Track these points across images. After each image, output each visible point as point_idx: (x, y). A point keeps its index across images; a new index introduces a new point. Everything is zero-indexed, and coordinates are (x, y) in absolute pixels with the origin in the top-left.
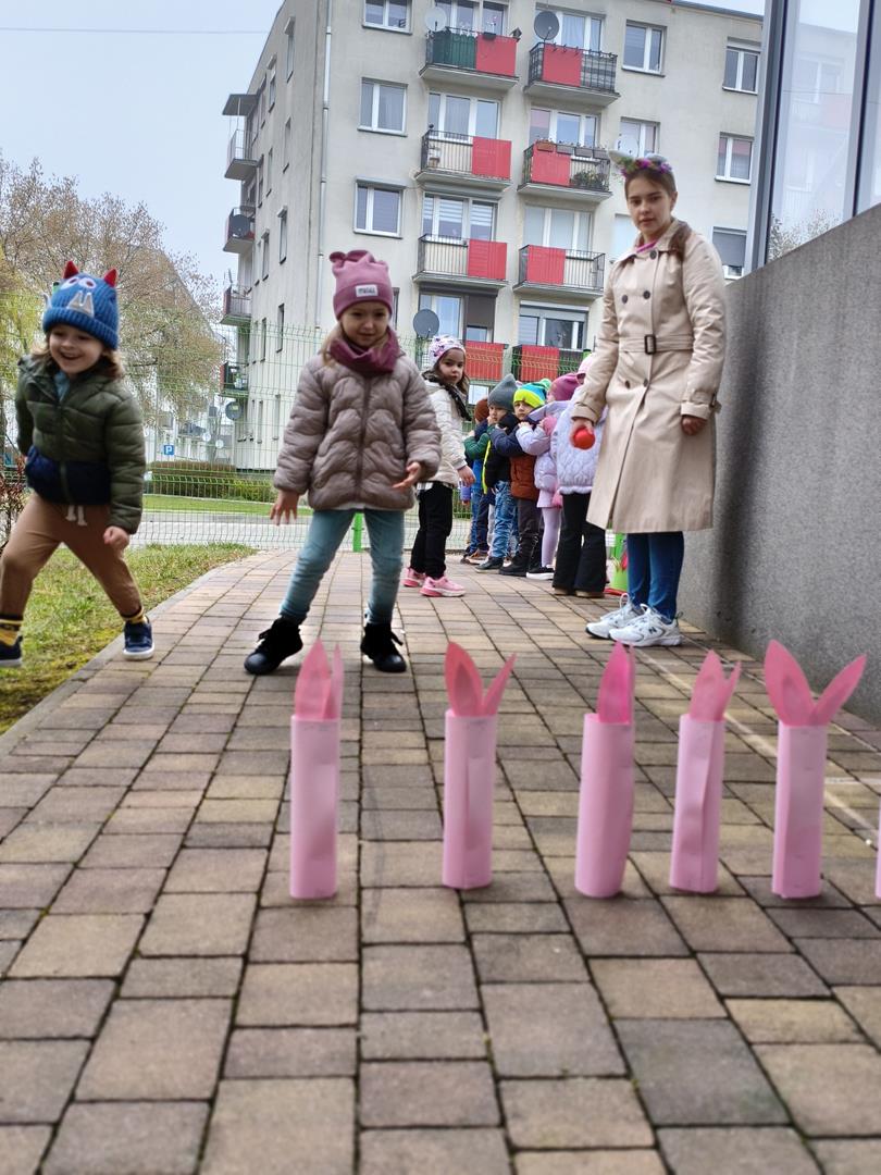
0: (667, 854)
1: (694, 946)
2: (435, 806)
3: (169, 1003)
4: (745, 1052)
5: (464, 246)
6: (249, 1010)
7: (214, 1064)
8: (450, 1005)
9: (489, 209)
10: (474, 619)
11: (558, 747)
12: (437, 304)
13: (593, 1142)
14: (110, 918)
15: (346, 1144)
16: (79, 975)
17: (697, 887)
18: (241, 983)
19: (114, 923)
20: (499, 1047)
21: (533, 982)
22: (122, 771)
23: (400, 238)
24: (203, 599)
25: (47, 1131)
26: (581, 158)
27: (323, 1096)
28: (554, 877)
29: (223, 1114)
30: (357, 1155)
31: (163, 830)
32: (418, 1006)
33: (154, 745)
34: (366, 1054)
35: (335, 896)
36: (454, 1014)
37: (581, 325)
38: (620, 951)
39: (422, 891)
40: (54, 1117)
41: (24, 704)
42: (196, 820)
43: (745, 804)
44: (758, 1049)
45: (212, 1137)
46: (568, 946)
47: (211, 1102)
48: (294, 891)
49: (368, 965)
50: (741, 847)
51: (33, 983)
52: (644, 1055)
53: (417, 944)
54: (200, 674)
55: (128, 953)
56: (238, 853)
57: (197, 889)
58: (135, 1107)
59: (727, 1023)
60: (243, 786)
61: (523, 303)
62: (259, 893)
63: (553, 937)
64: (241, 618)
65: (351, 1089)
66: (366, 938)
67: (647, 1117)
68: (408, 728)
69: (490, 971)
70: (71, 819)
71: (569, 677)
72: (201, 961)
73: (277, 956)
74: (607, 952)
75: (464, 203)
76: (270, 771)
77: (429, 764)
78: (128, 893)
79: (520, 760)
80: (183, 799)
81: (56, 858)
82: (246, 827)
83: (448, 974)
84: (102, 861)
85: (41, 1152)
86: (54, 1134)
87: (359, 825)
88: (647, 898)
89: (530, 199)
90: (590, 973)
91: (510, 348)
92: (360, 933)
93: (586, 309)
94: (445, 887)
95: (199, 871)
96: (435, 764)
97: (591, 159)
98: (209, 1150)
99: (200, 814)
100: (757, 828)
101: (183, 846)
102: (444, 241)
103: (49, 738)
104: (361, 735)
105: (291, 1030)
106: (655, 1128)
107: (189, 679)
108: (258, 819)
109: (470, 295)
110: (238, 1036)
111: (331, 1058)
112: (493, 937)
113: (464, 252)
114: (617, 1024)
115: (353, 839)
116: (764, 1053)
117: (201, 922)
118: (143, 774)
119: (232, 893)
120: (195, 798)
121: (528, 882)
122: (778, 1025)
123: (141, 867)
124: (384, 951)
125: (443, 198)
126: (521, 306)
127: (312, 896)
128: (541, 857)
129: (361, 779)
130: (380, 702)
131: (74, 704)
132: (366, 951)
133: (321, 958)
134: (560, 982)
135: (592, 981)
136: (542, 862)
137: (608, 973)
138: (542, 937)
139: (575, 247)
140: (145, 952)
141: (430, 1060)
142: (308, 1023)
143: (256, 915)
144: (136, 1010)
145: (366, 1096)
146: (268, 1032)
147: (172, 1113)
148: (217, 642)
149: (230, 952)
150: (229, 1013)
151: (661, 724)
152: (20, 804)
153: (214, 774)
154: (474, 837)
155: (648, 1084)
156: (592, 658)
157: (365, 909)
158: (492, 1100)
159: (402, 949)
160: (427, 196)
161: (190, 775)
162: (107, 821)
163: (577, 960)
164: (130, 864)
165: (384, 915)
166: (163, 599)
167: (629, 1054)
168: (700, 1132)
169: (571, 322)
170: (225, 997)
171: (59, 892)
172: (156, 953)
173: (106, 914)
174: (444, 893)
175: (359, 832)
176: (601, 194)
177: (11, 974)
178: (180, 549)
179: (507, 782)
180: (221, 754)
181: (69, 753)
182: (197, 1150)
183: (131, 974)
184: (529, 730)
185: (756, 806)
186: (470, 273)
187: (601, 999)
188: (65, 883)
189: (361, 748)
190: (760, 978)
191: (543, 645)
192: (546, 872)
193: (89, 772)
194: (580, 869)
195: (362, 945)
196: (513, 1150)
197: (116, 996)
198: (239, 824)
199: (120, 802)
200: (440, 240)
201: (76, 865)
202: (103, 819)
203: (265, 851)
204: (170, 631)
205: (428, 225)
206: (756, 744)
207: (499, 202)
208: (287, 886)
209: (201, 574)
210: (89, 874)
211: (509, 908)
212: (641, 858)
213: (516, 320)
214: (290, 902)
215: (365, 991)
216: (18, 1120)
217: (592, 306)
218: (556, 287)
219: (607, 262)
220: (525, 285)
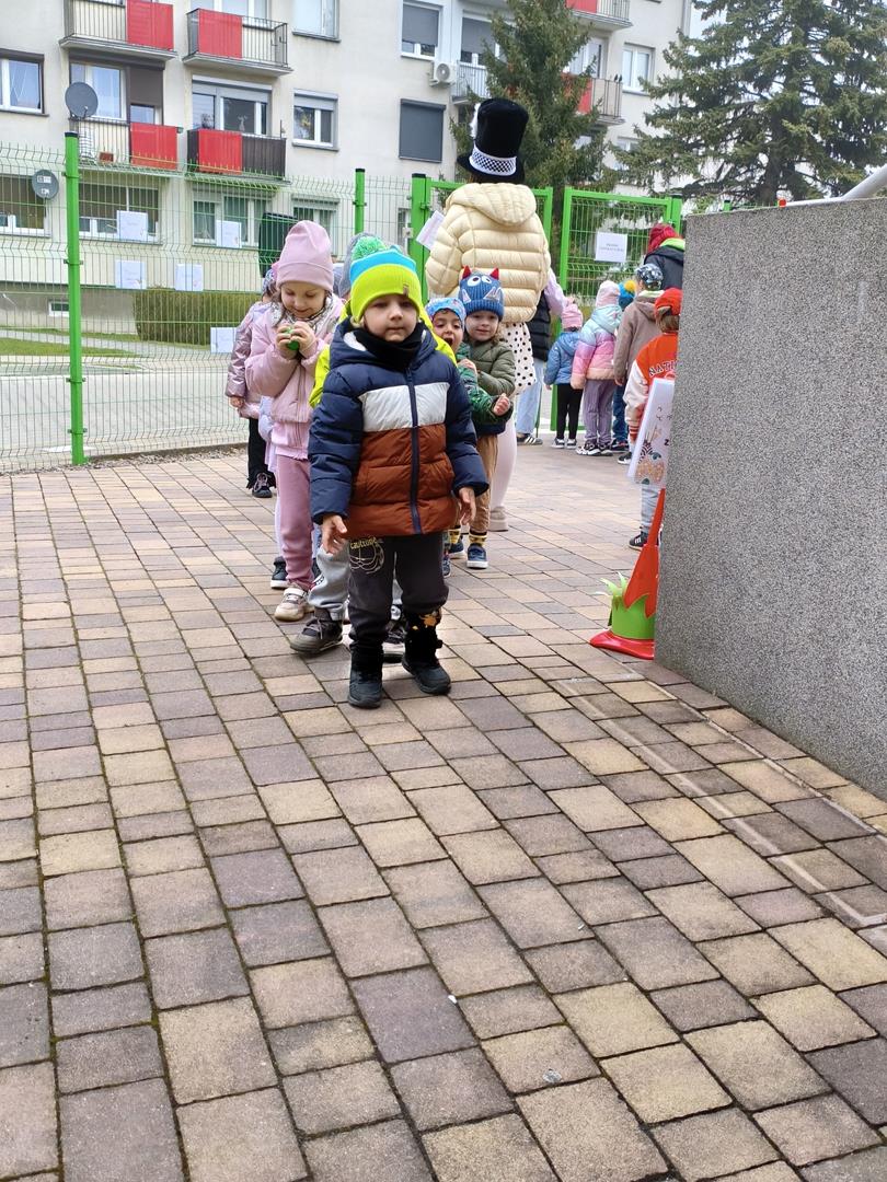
5: (121, 6)
12: (92, 76)
37: (264, 105)
61: (195, 78)
91: (185, 132)
93: (269, 88)
109: (132, 65)
113: (122, 13)
126: (194, 82)
139: (252, 14)
169: (253, 102)
213: (189, 98)
217: (276, 85)
218: (233, 61)
219: (289, 33)
220: (197, 57)
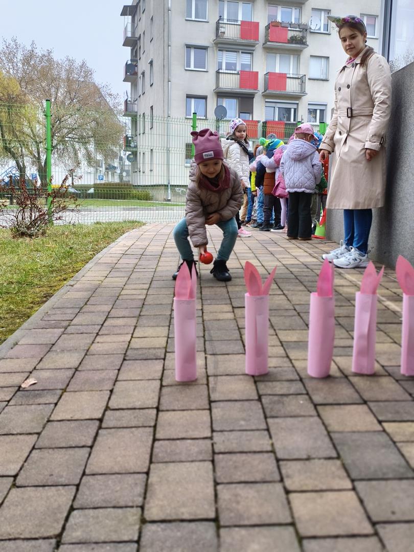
0: (351, 357)
1: (366, 399)
2: (239, 338)
3: (125, 430)
4: (393, 446)
5: (238, 74)
6: (162, 432)
7: (148, 456)
8: (254, 427)
9: (249, 56)
10: (250, 251)
11: (295, 310)
12: (226, 103)
13: (324, 487)
14: (94, 392)
15: (210, 491)
16: (82, 418)
17: (365, 372)
18: (156, 420)
19: (96, 395)
20: (278, 446)
21: (291, 417)
22: (93, 326)
23: (207, 72)
24: (124, 247)
25: (74, 488)
26: (293, 29)
27: (199, 469)
28: (298, 369)
29: (153, 478)
30: (216, 495)
31: (115, 352)
32: (238, 428)
33: (107, 314)
34: (217, 450)
35: (196, 380)
36: (255, 432)
37: (295, 109)
38: (331, 401)
39: (236, 377)
40: (77, 482)
41: (45, 297)
42: (129, 348)
43: (386, 333)
44: (399, 445)
45: (149, 489)
46: (306, 400)
47: (147, 473)
48: (177, 378)
49: (214, 411)
50: (385, 353)
51: (61, 422)
52: (346, 448)
53: (236, 401)
54: (126, 281)
55: (104, 408)
56: (150, 361)
57: (133, 379)
58: (113, 477)
59: (383, 433)
60: (149, 332)
61: (267, 100)
62: (161, 380)
63: (299, 396)
64: (142, 255)
65: (211, 466)
66: (213, 398)
67: (349, 476)
68: (223, 303)
69: (270, 412)
70: (72, 348)
71: (298, 277)
72: (137, 411)
73: (172, 408)
74: (325, 402)
75: (238, 53)
76: (161, 324)
77: (235, 319)
78: (101, 381)
79: (278, 316)
80: (123, 338)
81: (67, 366)
82: (153, 350)
83: (251, 414)
84: (88, 367)
85: (72, 498)
86: (77, 490)
87: (205, 348)
88: (341, 378)
89: (268, 50)
90: (317, 412)
91: (261, 122)
92: (209, 396)
93: (297, 102)
94: (247, 375)
95: (132, 370)
96: (238, 319)
97: (298, 29)
98: (148, 495)
99: (131, 345)
100: (392, 344)
101: (124, 360)
102: (228, 72)
103: (59, 312)
104: (202, 307)
105: (181, 441)
106: (353, 481)
107: (120, 283)
108: (158, 346)
109: (241, 97)
110: (157, 444)
111: (200, 452)
112: (271, 397)
113: (238, 77)
114: (332, 435)
115: (203, 354)
116: (402, 446)
117: (136, 393)
118: (103, 327)
119: (149, 380)
120: (128, 338)
121: (286, 371)
122: (407, 433)
123: (106, 369)
124: (222, 404)
125: (227, 51)
126: (266, 102)
127: (185, 380)
128: (291, 360)
129: (204, 327)
130: (210, 292)
131: (69, 297)
132: (213, 404)
133: (192, 408)
134: (304, 416)
135: (319, 416)
136: (291, 362)
137: (326, 412)
138: (294, 396)
139: (291, 72)
140: (112, 408)
141: (246, 453)
142: (189, 437)
143: (161, 389)
144: (109, 433)
145: (217, 469)
146: (171, 441)
147: (130, 479)
148: (132, 266)
149: (150, 406)
150: (152, 434)
151: (343, 298)
152: (49, 342)
153: (135, 327)
154: (260, 352)
155: (348, 461)
156: (308, 268)
157: (211, 386)
158: (276, 469)
159: (229, 403)
160: (219, 50)
161: (125, 327)
162: (89, 349)
163: (311, 406)
164: (101, 368)
165: (219, 387)
166: (105, 247)
167: (339, 448)
168: (374, 483)
169: (290, 109)
170: (150, 427)
171: (70, 382)
172: (117, 408)
173: (92, 391)
174: (247, 378)
175: (205, 351)
176: (303, 46)
177: (51, 419)
178: (110, 224)
179: (272, 326)
180: (138, 317)
181: (68, 319)
182: (143, 496)
183: (106, 417)
184: (281, 302)
185: (391, 334)
186: (241, 86)
187: (324, 424)
188: (72, 378)
189: (203, 313)
190: (397, 412)
191: (284, 263)
192: (294, 366)
193: (78, 327)
194: (310, 365)
195: (210, 402)
196: (287, 492)
197: (100, 428)
198: (149, 349)
199: (94, 340)
200: (226, 72)
201: (76, 369)
202: (87, 348)
203: (162, 361)
204: (109, 262)
205: (220, 64)
206: (389, 305)
207: (254, 52)
208: (174, 376)
209: (121, 235)
210: (83, 373)
211: (278, 384)
212: (338, 359)
213: (264, 109)
214: (176, 383)
215: (214, 422)
216: (60, 484)
217: (301, 101)
218: (283, 92)
219: (307, 79)
220: (267, 92)
